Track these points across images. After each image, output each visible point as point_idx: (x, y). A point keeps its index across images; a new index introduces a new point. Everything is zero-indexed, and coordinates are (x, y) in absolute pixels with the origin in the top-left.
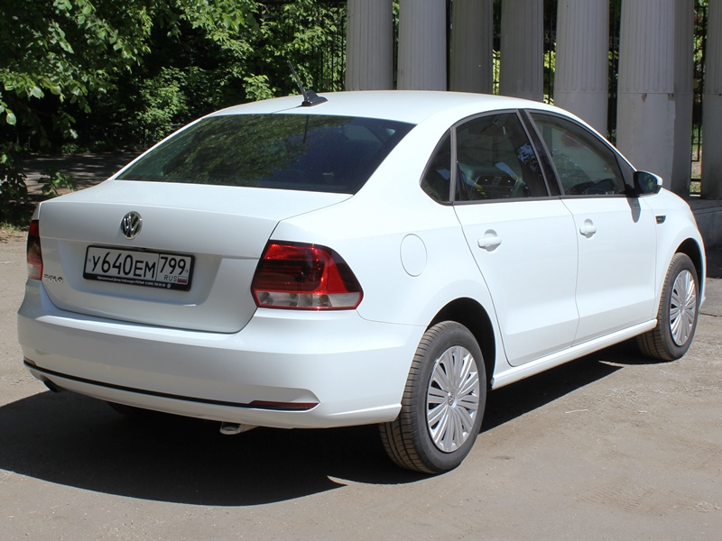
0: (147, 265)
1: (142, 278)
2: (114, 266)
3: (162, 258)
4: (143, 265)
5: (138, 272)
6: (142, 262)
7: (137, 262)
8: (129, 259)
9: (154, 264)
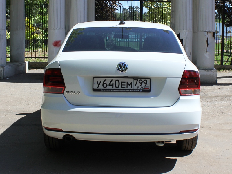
0: (127, 83)
1: (126, 88)
2: (110, 85)
3: (135, 80)
4: (126, 84)
5: (123, 86)
6: (125, 82)
7: (122, 82)
8: (117, 82)
9: (131, 83)
